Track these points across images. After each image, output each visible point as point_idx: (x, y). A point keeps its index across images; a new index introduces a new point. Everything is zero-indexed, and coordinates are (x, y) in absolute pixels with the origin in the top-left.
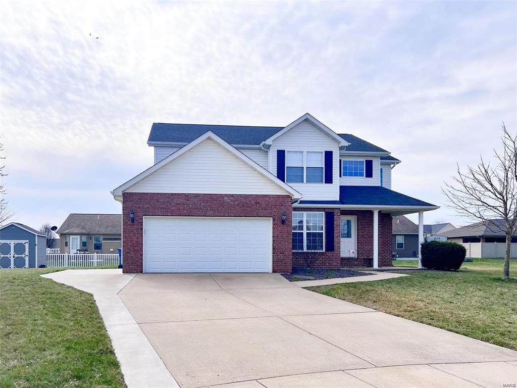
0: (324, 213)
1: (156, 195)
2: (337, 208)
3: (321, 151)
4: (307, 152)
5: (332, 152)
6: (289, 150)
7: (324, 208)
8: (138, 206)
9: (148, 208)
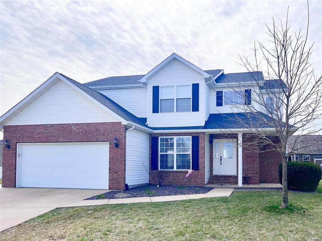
0: (191, 137)
1: (25, 126)
2: (202, 133)
3: (189, 84)
4: (178, 86)
5: (199, 84)
6: (162, 86)
7: (191, 133)
8: (13, 135)
9: (19, 137)
